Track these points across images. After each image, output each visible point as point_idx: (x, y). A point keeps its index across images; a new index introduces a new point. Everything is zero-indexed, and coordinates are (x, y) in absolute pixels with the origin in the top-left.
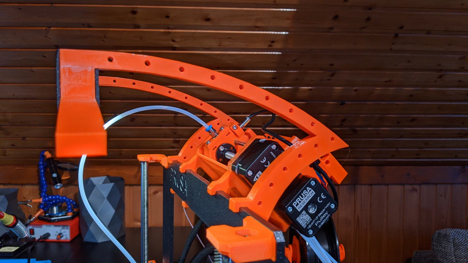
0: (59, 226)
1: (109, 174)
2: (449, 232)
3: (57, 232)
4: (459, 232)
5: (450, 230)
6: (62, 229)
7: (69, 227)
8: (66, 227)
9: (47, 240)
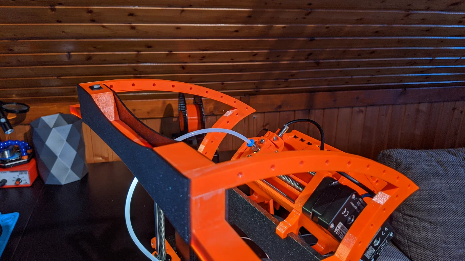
0: (17, 171)
1: (61, 112)
2: (393, 153)
3: (14, 178)
4: (401, 152)
5: (394, 151)
6: (20, 174)
7: (27, 172)
8: (23, 173)
9: (4, 187)
